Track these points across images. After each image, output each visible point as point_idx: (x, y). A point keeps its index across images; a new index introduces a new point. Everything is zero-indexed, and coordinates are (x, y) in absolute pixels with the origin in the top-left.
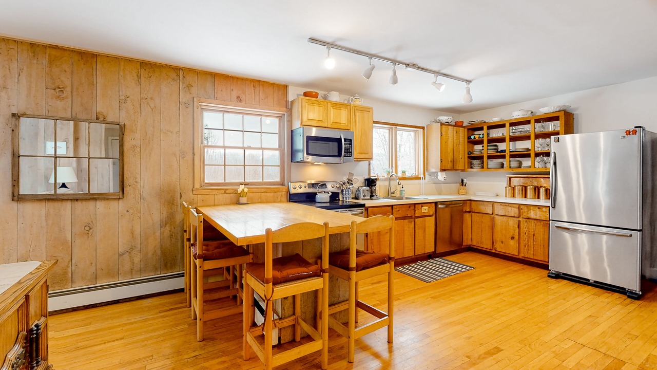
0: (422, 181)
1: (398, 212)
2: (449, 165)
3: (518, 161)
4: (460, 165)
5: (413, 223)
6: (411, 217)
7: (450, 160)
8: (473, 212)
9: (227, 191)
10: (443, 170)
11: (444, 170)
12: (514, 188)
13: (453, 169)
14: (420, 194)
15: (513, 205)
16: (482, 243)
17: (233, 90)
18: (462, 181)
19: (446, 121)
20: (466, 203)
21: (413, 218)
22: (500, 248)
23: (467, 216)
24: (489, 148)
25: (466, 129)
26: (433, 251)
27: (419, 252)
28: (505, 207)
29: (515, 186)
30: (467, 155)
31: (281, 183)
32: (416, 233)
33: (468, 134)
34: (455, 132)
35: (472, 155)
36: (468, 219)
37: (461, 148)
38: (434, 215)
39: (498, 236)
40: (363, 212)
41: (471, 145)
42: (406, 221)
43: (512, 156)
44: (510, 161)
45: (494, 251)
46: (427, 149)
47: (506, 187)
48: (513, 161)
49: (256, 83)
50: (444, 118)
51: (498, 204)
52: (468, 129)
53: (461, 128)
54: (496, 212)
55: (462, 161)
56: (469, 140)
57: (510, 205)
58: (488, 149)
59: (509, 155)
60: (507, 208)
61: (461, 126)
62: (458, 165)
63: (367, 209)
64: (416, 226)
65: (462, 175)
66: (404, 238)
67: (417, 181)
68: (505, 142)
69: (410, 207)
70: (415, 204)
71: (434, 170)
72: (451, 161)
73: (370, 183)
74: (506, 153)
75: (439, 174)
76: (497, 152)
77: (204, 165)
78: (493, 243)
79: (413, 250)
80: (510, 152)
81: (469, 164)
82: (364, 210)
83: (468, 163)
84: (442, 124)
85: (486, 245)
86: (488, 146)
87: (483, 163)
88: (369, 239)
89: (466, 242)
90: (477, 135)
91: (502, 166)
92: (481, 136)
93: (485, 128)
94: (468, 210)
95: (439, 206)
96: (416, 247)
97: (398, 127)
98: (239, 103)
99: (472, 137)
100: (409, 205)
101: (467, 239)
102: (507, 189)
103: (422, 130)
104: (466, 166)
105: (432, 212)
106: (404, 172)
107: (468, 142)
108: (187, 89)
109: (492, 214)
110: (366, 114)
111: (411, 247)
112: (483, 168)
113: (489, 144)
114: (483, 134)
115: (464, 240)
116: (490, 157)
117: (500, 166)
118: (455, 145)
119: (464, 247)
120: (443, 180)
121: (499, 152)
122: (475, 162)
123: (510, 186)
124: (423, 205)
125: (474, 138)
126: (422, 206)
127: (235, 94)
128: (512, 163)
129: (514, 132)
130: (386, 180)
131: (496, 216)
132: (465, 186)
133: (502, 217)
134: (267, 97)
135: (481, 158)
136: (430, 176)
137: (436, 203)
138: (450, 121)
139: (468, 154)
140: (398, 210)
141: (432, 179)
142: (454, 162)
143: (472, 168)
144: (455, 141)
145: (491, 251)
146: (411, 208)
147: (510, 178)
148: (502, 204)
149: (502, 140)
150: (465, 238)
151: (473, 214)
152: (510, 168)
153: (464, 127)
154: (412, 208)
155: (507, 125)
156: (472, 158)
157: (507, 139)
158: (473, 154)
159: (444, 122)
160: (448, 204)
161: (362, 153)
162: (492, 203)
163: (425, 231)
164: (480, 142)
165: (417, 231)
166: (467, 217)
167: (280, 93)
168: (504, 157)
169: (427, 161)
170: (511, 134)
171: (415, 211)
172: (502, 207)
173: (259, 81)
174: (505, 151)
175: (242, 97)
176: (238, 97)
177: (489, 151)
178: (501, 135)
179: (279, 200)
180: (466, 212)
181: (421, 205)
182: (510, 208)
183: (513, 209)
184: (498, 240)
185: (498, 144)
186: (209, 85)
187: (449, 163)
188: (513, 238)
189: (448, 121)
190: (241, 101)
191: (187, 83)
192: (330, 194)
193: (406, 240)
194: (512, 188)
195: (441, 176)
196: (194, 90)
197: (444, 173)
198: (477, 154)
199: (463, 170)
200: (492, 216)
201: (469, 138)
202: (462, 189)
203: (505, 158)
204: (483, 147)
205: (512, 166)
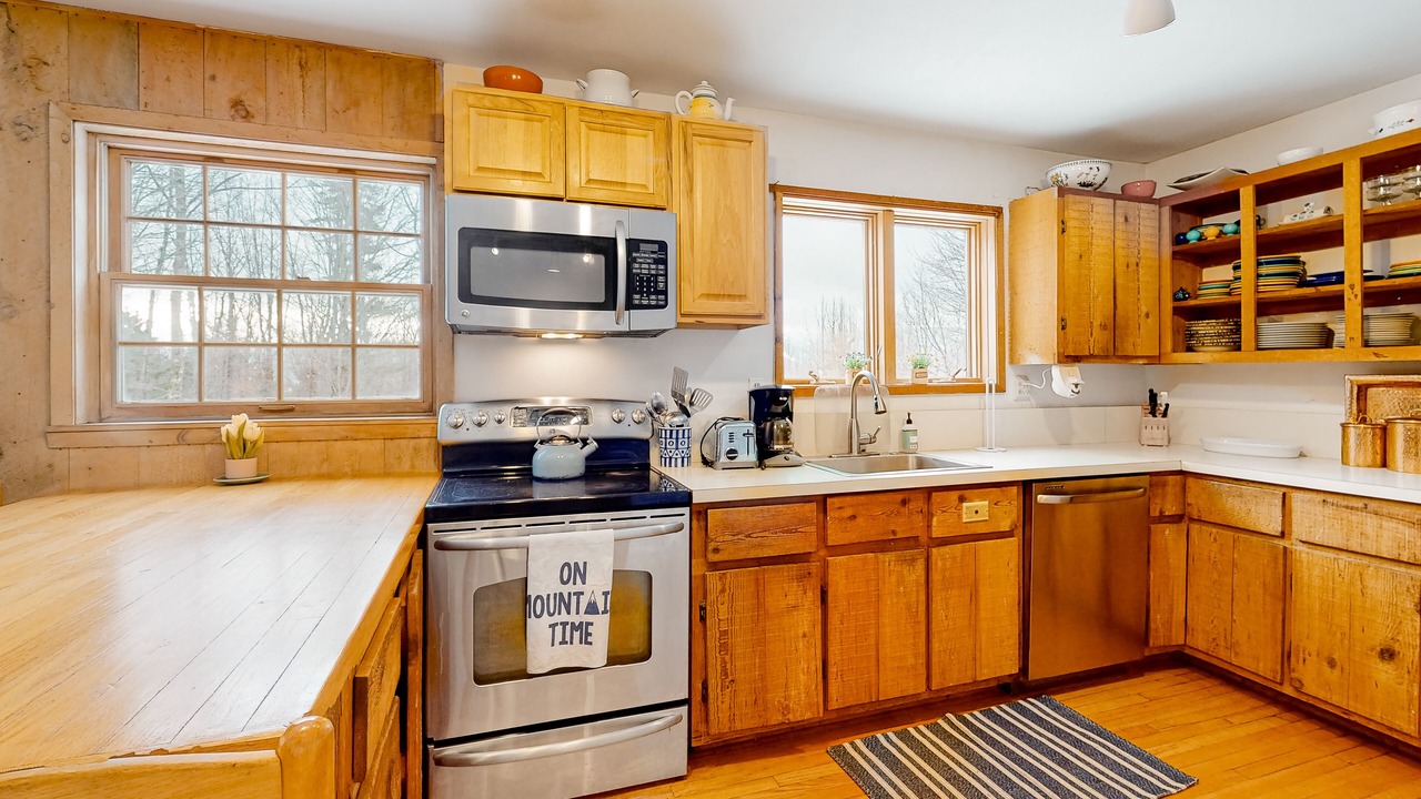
0: (990, 399)
1: (850, 524)
2: (1097, 340)
3: (1407, 316)
4: (1143, 339)
5: (920, 565)
6: (912, 542)
7: (1096, 323)
8: (1192, 520)
9: (190, 436)
10: (1069, 358)
11: (1076, 359)
12: (1384, 432)
13: (1113, 351)
14: (981, 444)
15: (1386, 509)
16: (1231, 647)
17: (213, 78)
18: (1153, 397)
19: (1082, 180)
20: (1164, 485)
21: (919, 546)
22: (1315, 682)
23: (1168, 536)
24: (1264, 270)
25: (1166, 211)
26: (1015, 670)
27: (952, 675)
28: (1346, 514)
29: (1388, 421)
30: (1168, 305)
31: (425, 406)
32: (937, 606)
33: (1172, 228)
34: (1120, 219)
35: (1192, 302)
36: (1171, 544)
37: (1146, 277)
38: (1019, 531)
39: (1309, 632)
40: (681, 528)
41: (1187, 268)
42: (888, 558)
43: (1374, 298)
44: (1365, 318)
45: (1288, 690)
46: (1013, 287)
47: (1344, 426)
48: (1377, 317)
49: (312, 52)
50: (1076, 171)
51: (1308, 496)
52: (1176, 209)
53: (1144, 206)
54: (1300, 529)
55: (1150, 323)
56: (1178, 248)
57: (1373, 505)
58: (1259, 276)
59: (1358, 290)
60: (1355, 517)
61: (1149, 200)
62: (1131, 340)
63: (701, 512)
64: (936, 576)
65: (1153, 377)
66: (878, 626)
67: (971, 400)
68: (1342, 244)
69: (904, 502)
70: (929, 491)
71: (1034, 360)
72: (1104, 327)
73: (770, 406)
74: (1345, 287)
75: (1056, 371)
76: (1303, 283)
77: (114, 345)
78: (1286, 656)
79: (923, 671)
80: (1367, 279)
81: (1181, 338)
82: (685, 520)
83: (1175, 332)
84: (1063, 191)
85: (1257, 661)
86: (1259, 264)
87: (1237, 329)
88: (713, 633)
89: (1166, 633)
90: (1210, 229)
91: (1326, 339)
92: (1230, 228)
93: (1247, 196)
94: (1171, 510)
95: (1042, 498)
96: (935, 660)
97: (898, 211)
98: (241, 125)
99: (1192, 236)
100: (899, 497)
101: (1168, 624)
102: (1352, 432)
103: (992, 219)
104: (1168, 345)
105: (1008, 516)
106: (920, 367)
107: (1175, 255)
108: (23, 73)
109: (1283, 535)
110: (734, 152)
111: (911, 661)
112: (1239, 349)
113: (1263, 258)
114: (1238, 223)
115: (1152, 626)
116: (1266, 308)
117: (1315, 341)
118: (1121, 268)
119: (1156, 652)
120: (1068, 394)
121: (1310, 284)
122: (1204, 327)
123: (1364, 421)
124: (967, 493)
125: (1200, 239)
126: (962, 499)
127: (223, 91)
128: (1373, 324)
129: (1385, 198)
130: (843, 393)
131: (1304, 548)
132: (1165, 415)
133: (1331, 555)
134: (357, 104)
135: (1230, 311)
136: (1026, 379)
137: (1027, 487)
138: (1098, 180)
139: (1175, 299)
140: (848, 512)
141: (1031, 390)
142: (1115, 326)
143: (1190, 349)
144: (1120, 252)
145: (1278, 688)
146: (912, 506)
147: (1362, 391)
148: (1330, 499)
149: (1328, 236)
150: (1157, 619)
151: (1195, 527)
152: (1366, 344)
153: (1160, 202)
154: (917, 504)
155: (1352, 172)
156: (1189, 312)
157: (1352, 231)
158: (1197, 297)
159: (1073, 182)
160: (1078, 488)
161: (717, 296)
162: (1280, 492)
163: (974, 596)
164: (1226, 252)
165: (937, 598)
166: (1168, 538)
167: (410, 88)
168: (1336, 303)
169: (1012, 326)
170: (1367, 205)
171: (930, 515)
172: (1329, 510)
173: (322, 47)
174: (1339, 277)
175: (254, 102)
176: (237, 104)
177: (1262, 281)
178: (1319, 213)
179: (406, 466)
180: (1163, 519)
181: (954, 495)
182: (1371, 523)
183: (1386, 524)
184: (1312, 647)
185: (1303, 256)
186: (114, 62)
187: (1096, 331)
188: (1388, 654)
189: (1090, 179)
190: (248, 116)
191: (26, 54)
192: (593, 446)
193: (887, 631)
194: (1374, 426)
195: (1063, 381)
196: (53, 78)
197: (1076, 368)
198: (1211, 296)
199: (1154, 360)
200: (1281, 543)
201: (1179, 239)
202: (1155, 428)
203: (1342, 308)
204: (1237, 268)
205: (1374, 336)
